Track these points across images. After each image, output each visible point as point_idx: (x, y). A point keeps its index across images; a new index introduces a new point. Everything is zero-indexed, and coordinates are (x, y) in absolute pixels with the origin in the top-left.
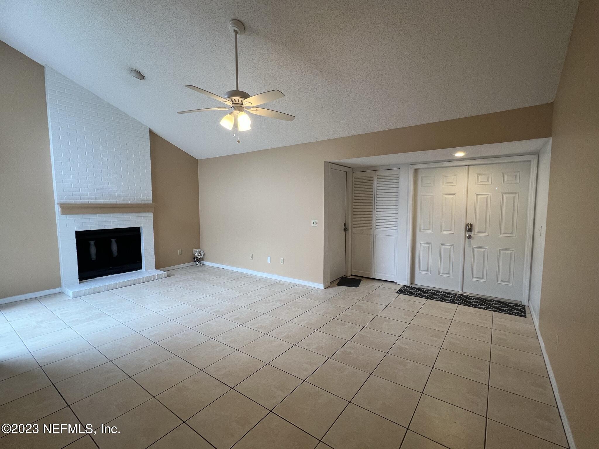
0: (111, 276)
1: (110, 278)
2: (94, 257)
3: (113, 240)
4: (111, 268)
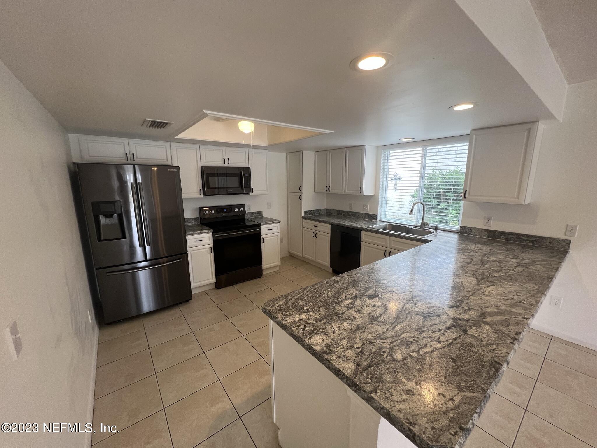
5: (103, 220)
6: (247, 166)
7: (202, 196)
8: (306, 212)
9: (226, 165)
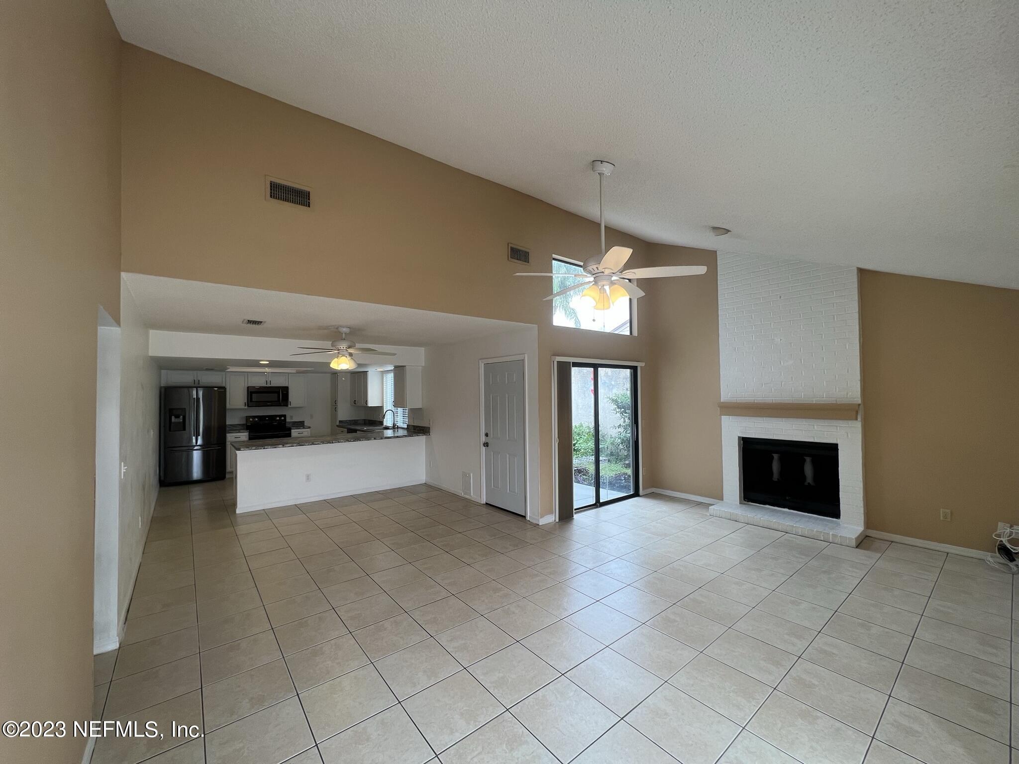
0: (786, 510)
1: (784, 513)
2: (776, 476)
3: (808, 459)
4: (787, 498)
5: (173, 419)
6: (286, 385)
7: (246, 407)
8: (340, 422)
9: (269, 385)
